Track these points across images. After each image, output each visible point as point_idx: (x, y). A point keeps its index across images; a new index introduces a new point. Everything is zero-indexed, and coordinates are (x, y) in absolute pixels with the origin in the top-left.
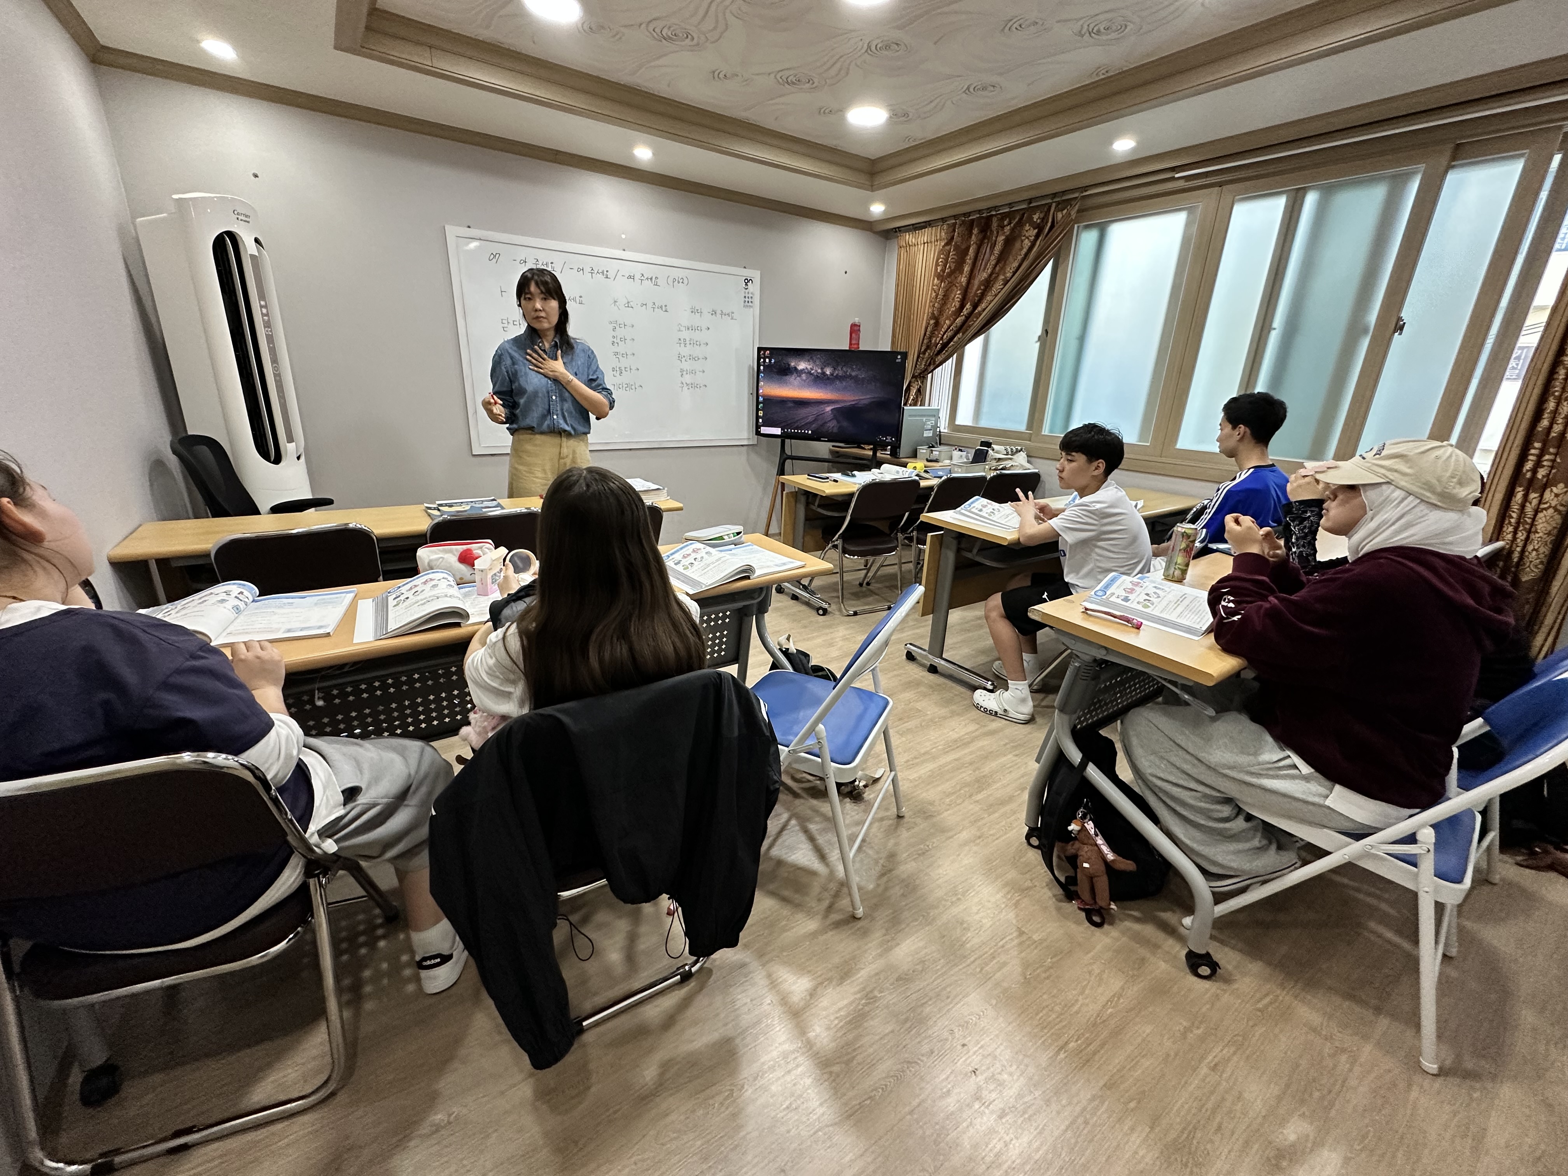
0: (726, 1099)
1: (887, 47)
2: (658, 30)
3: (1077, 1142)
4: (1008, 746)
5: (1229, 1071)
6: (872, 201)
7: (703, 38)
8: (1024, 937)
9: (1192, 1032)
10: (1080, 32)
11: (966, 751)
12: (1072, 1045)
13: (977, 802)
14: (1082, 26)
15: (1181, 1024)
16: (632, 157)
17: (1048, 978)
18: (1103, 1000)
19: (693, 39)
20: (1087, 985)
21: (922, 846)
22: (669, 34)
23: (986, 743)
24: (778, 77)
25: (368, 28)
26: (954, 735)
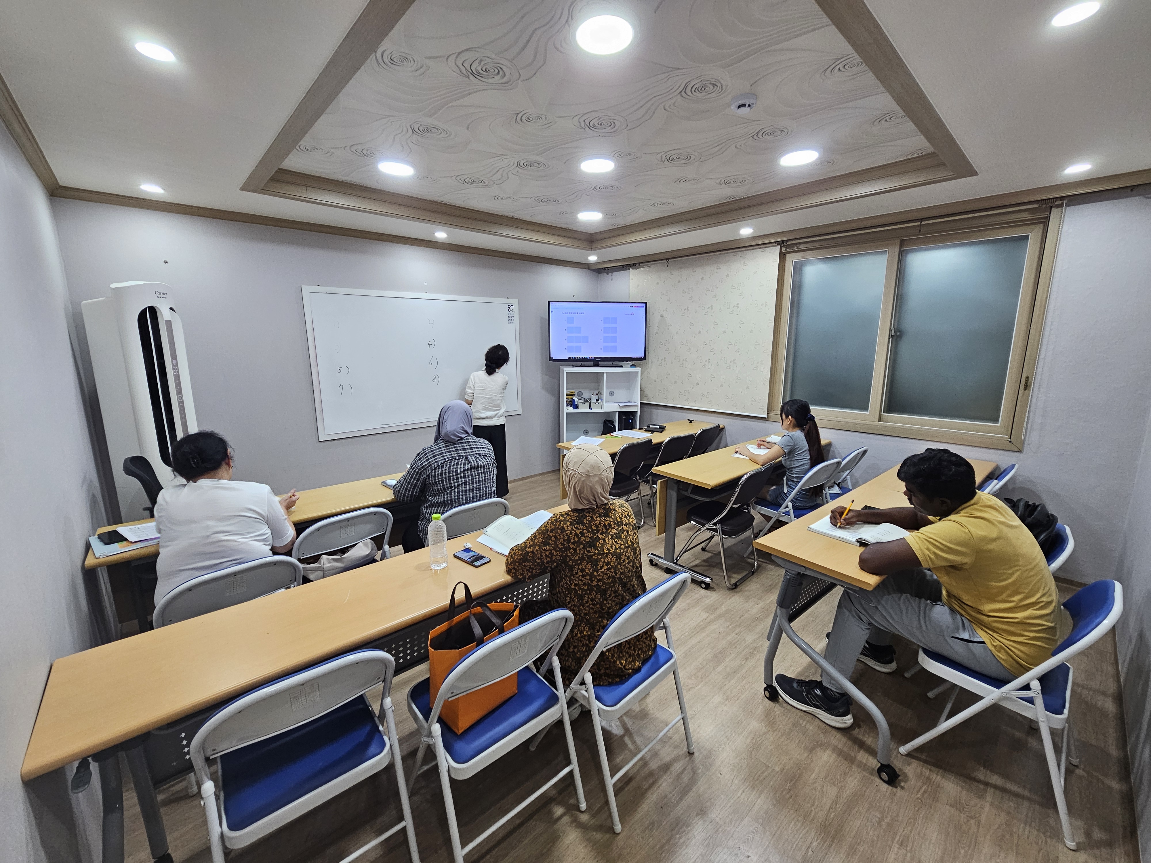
1: (606, 188)
2: (463, 179)
4: (730, 627)
6: (590, 255)
7: (491, 183)
10: (720, 183)
11: (704, 634)
13: (719, 673)
14: (721, 180)
16: (433, 236)
19: (485, 183)
20: (814, 799)
22: (470, 181)
24: (536, 199)
25: (271, 180)
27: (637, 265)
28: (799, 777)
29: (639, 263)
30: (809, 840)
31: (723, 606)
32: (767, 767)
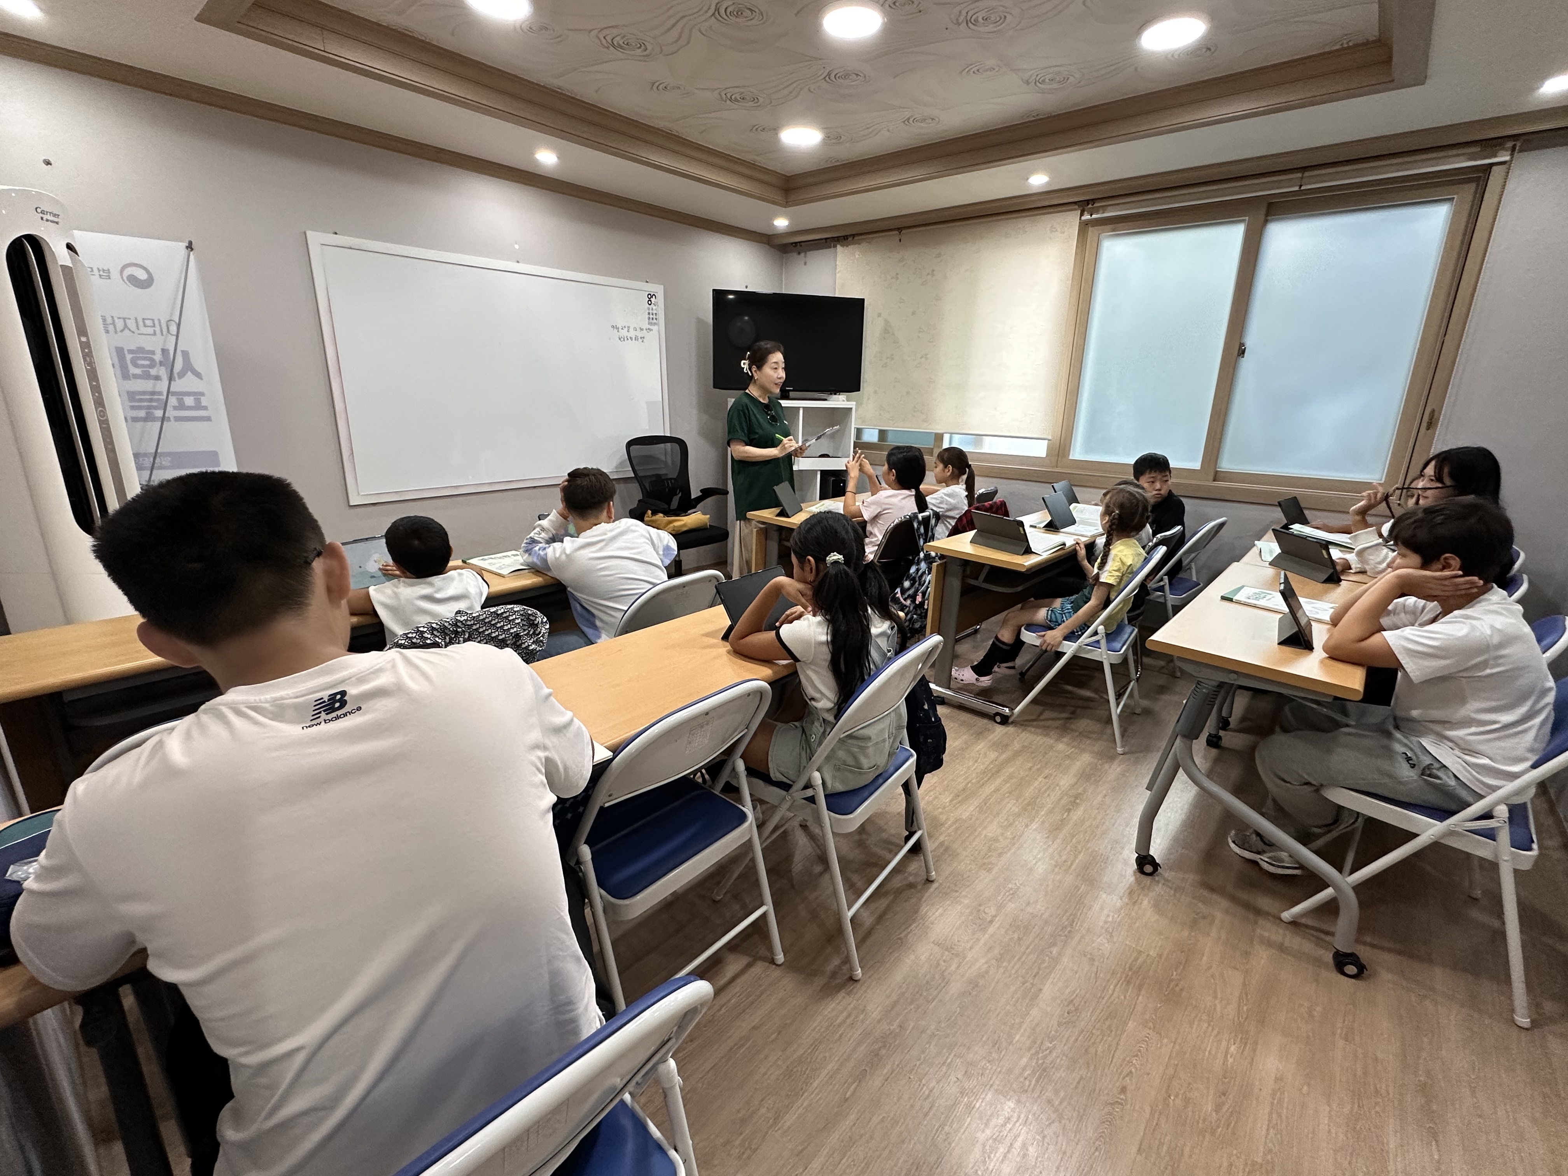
1: (846, 77)
2: (609, 39)
6: (778, 215)
7: (657, 51)
10: (1028, 80)
14: (1031, 76)
16: (533, 160)
19: (646, 50)
24: (723, 93)
25: (254, 4)
27: (850, 239)
28: (1186, 961)
29: (853, 236)
30: (1224, 1043)
31: (1015, 742)
32: (1140, 952)
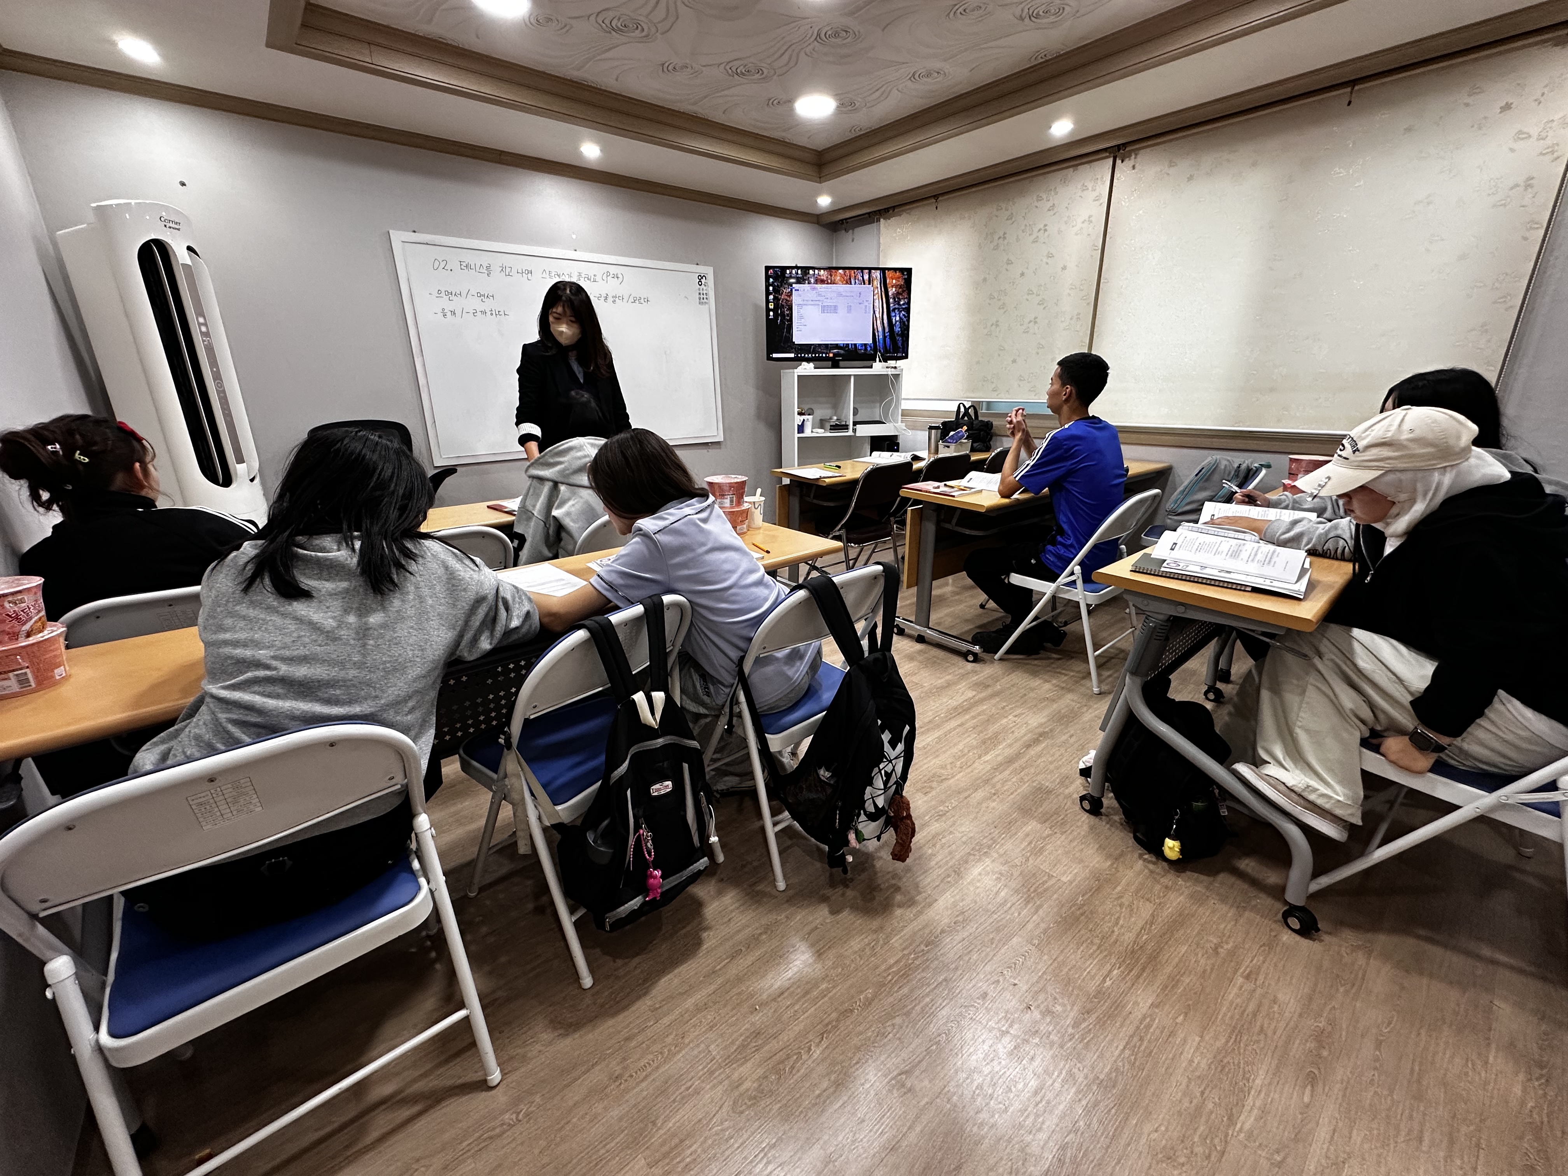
0: (796, 1061)
1: (836, 35)
2: (607, 22)
3: (1135, 1059)
5: (1261, 978)
6: (819, 193)
7: (653, 30)
8: (1053, 881)
9: (1222, 947)
10: (1021, 16)
12: (1115, 972)
14: (1022, 10)
15: (1211, 941)
16: (580, 155)
17: (1082, 914)
18: (1137, 928)
19: (643, 30)
21: (941, 808)
22: (619, 25)
23: (985, 707)
24: (728, 67)
25: (304, 25)
26: (954, 703)
27: (891, 212)
28: (1097, 890)
29: (894, 208)
30: (1108, 966)
32: (1050, 877)
